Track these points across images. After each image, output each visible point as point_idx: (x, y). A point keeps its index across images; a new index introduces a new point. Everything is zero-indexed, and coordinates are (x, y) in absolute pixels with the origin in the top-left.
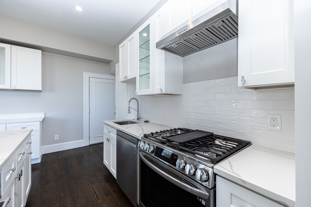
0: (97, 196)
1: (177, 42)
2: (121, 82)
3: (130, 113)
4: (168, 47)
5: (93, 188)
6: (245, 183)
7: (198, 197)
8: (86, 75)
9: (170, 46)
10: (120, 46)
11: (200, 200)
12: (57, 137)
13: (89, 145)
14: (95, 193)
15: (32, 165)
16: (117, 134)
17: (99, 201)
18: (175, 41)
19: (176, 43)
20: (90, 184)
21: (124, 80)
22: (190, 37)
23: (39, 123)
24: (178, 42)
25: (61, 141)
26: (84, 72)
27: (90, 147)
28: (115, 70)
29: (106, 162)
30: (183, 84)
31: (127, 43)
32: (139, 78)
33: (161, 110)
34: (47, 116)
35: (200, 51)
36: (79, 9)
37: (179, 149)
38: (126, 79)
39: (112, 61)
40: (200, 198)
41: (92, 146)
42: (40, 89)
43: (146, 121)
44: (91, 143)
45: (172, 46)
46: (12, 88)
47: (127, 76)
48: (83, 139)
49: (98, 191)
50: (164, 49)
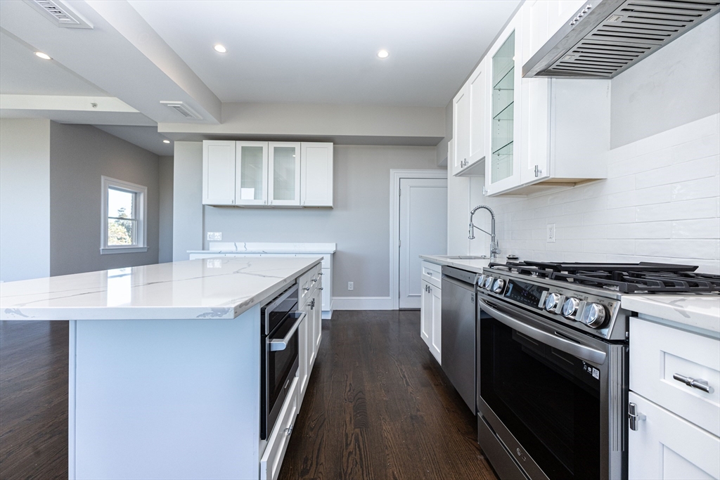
0: (406, 380)
1: (577, 46)
2: (456, 175)
3: (473, 237)
4: (554, 66)
5: (401, 370)
6: (689, 317)
7: (586, 364)
8: (395, 175)
9: (560, 60)
10: (455, 100)
11: (589, 369)
12: (351, 286)
13: (399, 310)
14: (405, 377)
15: (322, 320)
16: (443, 274)
17: (410, 390)
18: (568, 46)
19: (574, 49)
20: (396, 363)
21: (462, 169)
22: (612, 21)
23: (329, 255)
24: (580, 45)
25: (356, 293)
26: (391, 170)
27: (401, 312)
28: (447, 158)
29: (424, 333)
30: (611, 149)
31: (468, 89)
32: (492, 157)
33: (549, 226)
34: (338, 249)
35: (662, 46)
36: (383, 54)
37: (553, 277)
38: (466, 167)
39: (444, 138)
40: (588, 365)
41: (403, 312)
42: (331, 204)
43: (511, 257)
44: (403, 306)
45: (566, 59)
46: (302, 204)
47: (467, 160)
48: (389, 296)
49: (408, 375)
50: (545, 72)
